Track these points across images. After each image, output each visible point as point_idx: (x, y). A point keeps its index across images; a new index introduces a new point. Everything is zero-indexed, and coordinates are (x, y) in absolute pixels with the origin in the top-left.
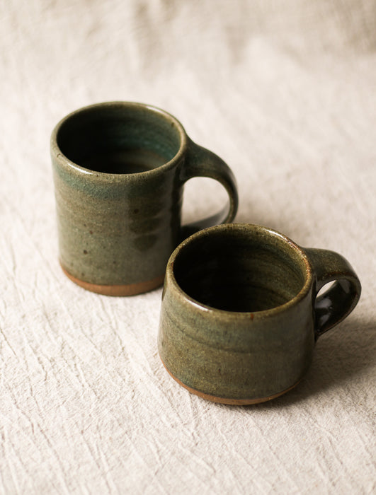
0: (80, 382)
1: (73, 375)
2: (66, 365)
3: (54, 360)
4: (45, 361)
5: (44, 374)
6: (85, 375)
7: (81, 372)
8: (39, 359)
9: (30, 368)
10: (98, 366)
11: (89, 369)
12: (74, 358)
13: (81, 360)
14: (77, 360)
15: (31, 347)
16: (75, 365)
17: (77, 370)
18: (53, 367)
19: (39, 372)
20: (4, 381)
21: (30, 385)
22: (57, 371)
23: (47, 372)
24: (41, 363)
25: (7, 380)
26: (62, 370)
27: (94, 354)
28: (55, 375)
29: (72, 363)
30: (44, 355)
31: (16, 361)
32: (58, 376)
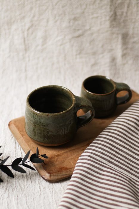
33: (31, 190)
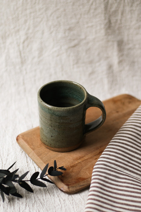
0: (74, 210)
1: (71, 207)
2: (69, 203)
3: (65, 200)
4: (62, 200)
5: (61, 206)
6: (76, 207)
7: (75, 206)
8: (59, 199)
9: (56, 203)
10: (81, 205)
11: (78, 205)
12: (72, 200)
13: (75, 201)
14: (74, 201)
15: (57, 195)
16: (73, 203)
17: (73, 205)
18: (64, 203)
19: (59, 205)
20: (46, 207)
21: (55, 210)
22: (66, 205)
23: (62, 205)
24: (60, 201)
25: (47, 207)
26: (68, 205)
27: (80, 200)
28: (65, 206)
29: (72, 202)
30: (62, 198)
31: (51, 199)
32: (66, 207)
33: (51, 203)
